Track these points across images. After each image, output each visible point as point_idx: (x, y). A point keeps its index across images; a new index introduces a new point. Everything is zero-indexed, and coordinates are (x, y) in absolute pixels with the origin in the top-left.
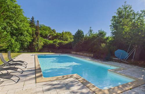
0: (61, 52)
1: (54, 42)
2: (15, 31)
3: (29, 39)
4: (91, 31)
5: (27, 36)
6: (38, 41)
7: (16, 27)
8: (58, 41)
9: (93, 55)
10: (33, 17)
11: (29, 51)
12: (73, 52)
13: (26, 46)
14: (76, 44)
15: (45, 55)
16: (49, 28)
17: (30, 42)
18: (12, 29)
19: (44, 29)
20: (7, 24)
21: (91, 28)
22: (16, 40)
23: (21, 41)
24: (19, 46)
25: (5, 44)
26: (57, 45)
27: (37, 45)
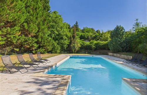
0: (98, 53)
1: (91, 43)
2: (57, 37)
3: (67, 42)
4: (137, 24)
5: (65, 39)
6: (74, 43)
7: (57, 33)
8: (95, 42)
9: (131, 57)
10: (77, 22)
11: (68, 52)
12: (110, 54)
13: (65, 48)
14: (113, 44)
15: (78, 56)
16: (92, 29)
17: (68, 45)
18: (55, 35)
19: (87, 32)
20: (51, 32)
21: (137, 20)
22: (58, 44)
23: (62, 44)
24: (59, 48)
25: (50, 47)
26: (93, 46)
27: (74, 47)
